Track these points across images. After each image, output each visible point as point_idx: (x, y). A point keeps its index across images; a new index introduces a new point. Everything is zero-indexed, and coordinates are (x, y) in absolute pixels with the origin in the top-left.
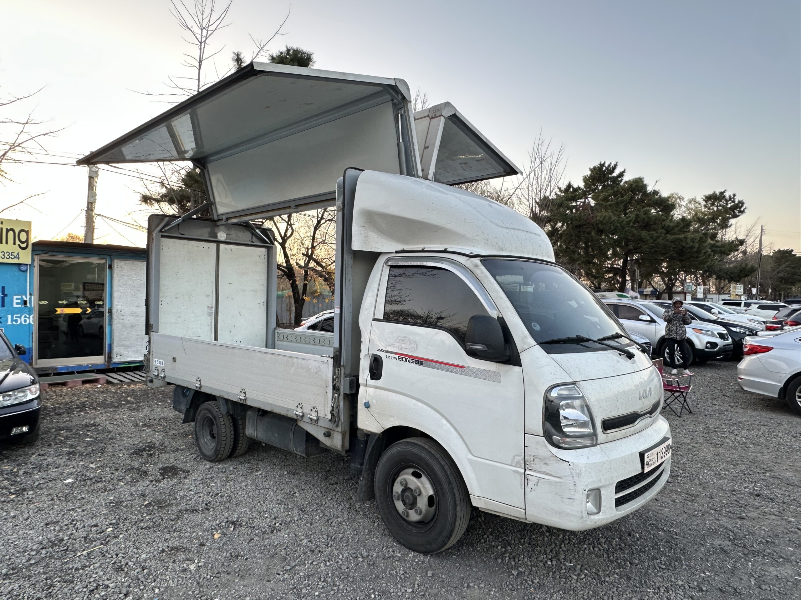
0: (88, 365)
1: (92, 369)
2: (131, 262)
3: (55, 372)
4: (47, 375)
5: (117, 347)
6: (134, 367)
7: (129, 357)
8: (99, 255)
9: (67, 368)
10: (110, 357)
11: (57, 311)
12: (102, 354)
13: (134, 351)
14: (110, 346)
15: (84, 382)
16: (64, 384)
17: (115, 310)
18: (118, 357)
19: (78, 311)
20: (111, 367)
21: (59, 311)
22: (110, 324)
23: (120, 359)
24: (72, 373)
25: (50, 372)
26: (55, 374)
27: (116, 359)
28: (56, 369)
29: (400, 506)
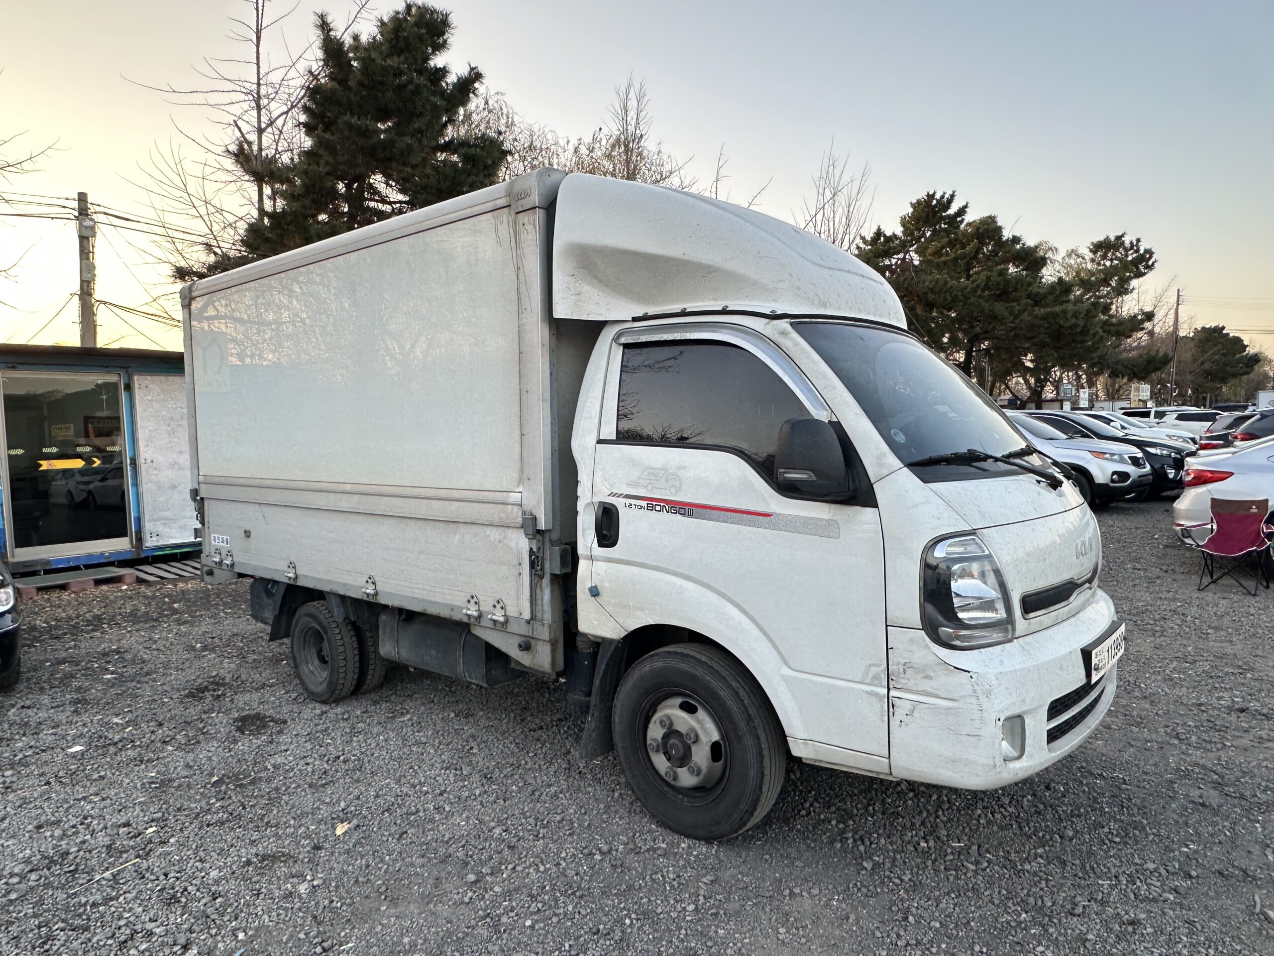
0: (102, 554)
1: (112, 560)
2: (163, 378)
3: (48, 568)
4: (34, 573)
5: (149, 521)
6: (181, 553)
7: (172, 538)
8: (107, 367)
9: (68, 560)
10: (140, 539)
11: (41, 465)
12: (124, 535)
13: (181, 527)
14: (139, 520)
15: (98, 582)
16: (63, 587)
17: (142, 461)
18: (154, 539)
19: (78, 464)
20: (143, 555)
21: (45, 465)
22: (136, 485)
23: (158, 541)
24: (77, 568)
25: (39, 568)
26: (47, 572)
27: (150, 542)
28: (48, 562)
29: (660, 762)
